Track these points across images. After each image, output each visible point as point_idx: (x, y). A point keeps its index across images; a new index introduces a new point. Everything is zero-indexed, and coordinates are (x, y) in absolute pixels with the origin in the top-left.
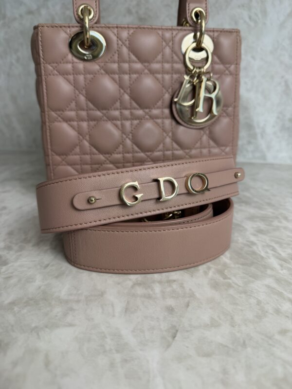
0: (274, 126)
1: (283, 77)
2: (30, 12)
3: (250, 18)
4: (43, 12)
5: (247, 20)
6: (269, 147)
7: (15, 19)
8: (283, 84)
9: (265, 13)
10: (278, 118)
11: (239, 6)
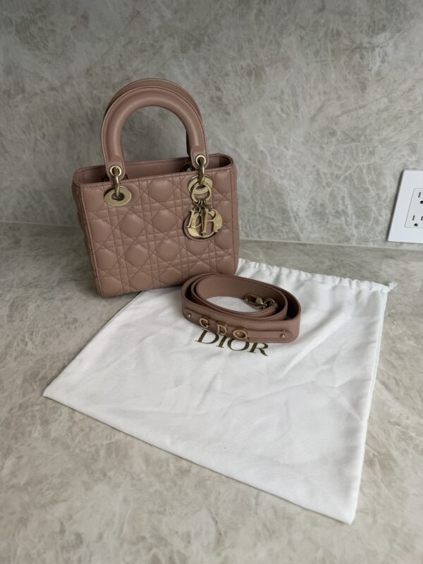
0: (306, 211)
1: (314, 166)
2: (53, 89)
3: (282, 110)
4: (68, 89)
5: (280, 112)
6: (302, 229)
7: (36, 94)
8: (315, 173)
9: (296, 106)
10: (310, 203)
11: (271, 98)
